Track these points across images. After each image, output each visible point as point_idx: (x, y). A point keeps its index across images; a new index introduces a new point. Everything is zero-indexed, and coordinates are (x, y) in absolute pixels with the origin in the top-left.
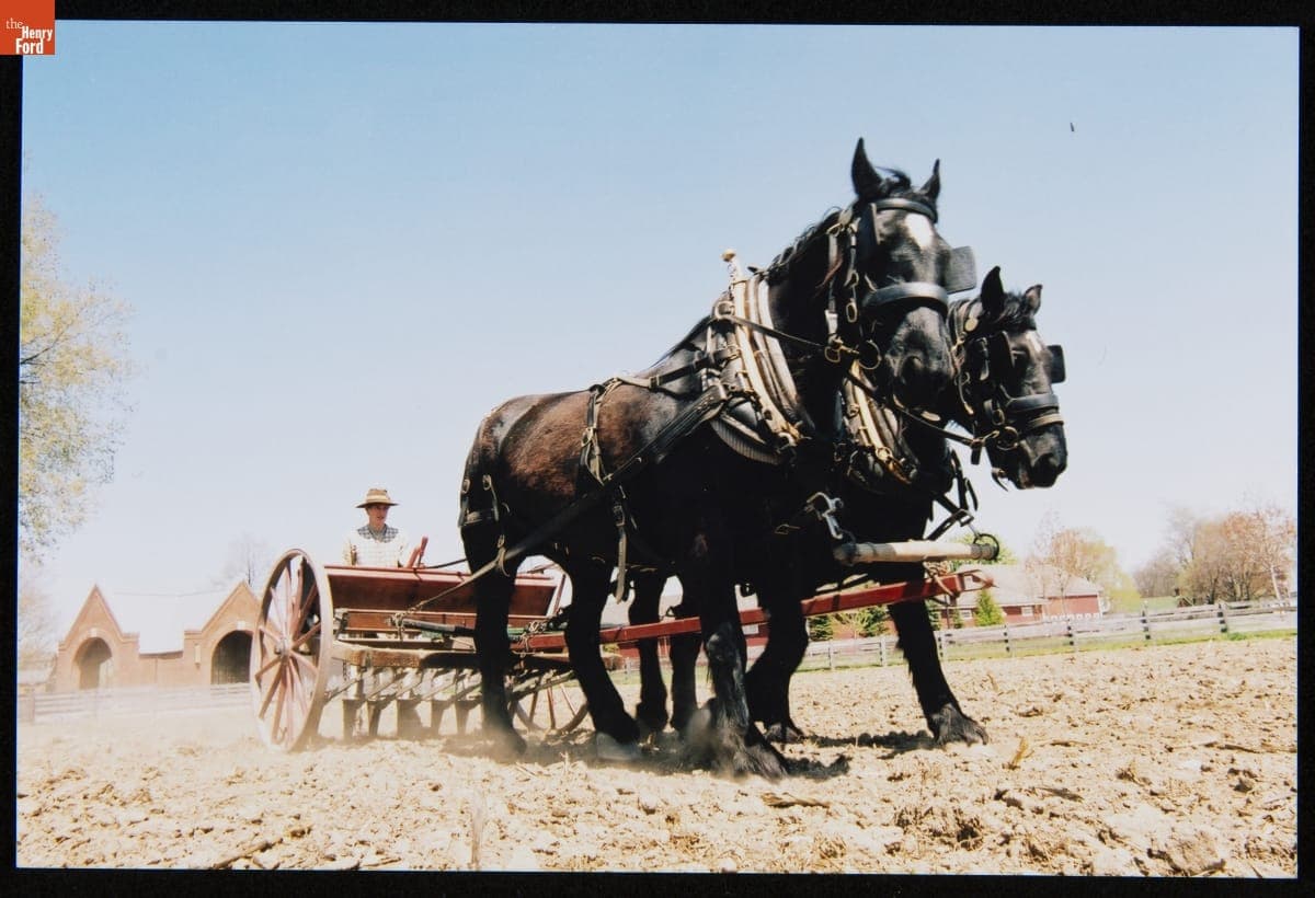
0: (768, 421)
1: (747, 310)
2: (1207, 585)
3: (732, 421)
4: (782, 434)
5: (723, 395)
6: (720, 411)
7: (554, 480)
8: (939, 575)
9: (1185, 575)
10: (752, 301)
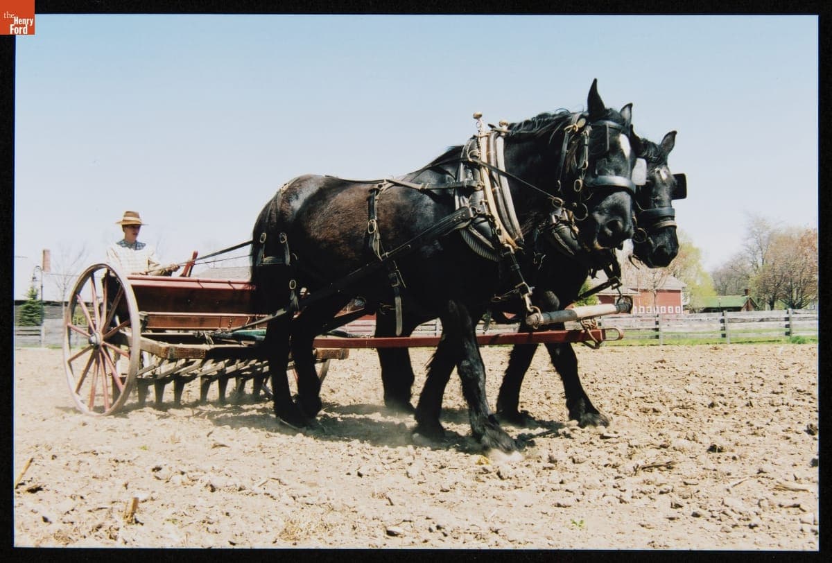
0: (499, 236)
1: (488, 157)
2: (771, 288)
3: (475, 232)
4: (507, 245)
5: (472, 216)
6: (469, 224)
7: (341, 248)
8: (590, 329)
9: (755, 277)
10: (492, 152)
